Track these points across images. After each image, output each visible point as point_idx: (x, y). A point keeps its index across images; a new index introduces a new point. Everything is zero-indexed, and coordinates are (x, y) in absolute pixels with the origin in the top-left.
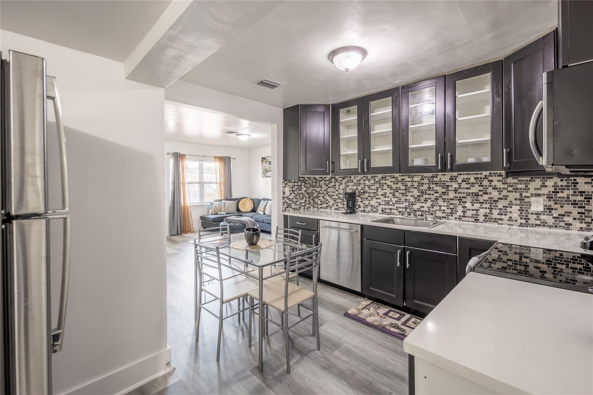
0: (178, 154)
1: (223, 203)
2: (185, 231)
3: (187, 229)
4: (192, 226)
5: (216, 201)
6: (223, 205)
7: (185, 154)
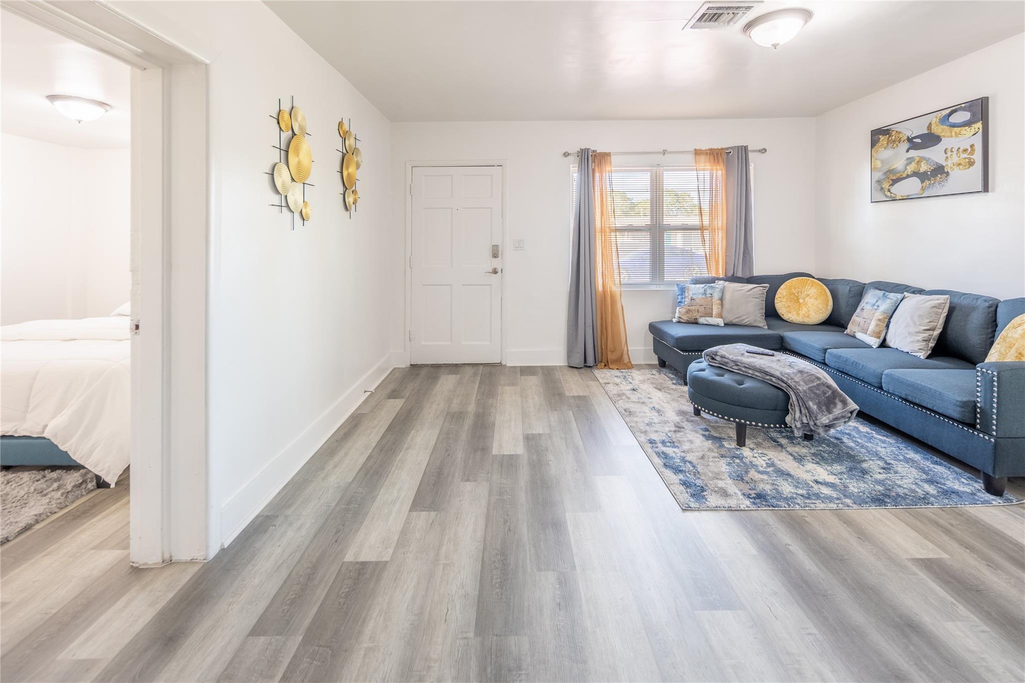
0: (590, 154)
1: (718, 290)
2: (604, 360)
3: (611, 356)
4: (626, 348)
5: (697, 282)
6: (716, 296)
7: (608, 152)
